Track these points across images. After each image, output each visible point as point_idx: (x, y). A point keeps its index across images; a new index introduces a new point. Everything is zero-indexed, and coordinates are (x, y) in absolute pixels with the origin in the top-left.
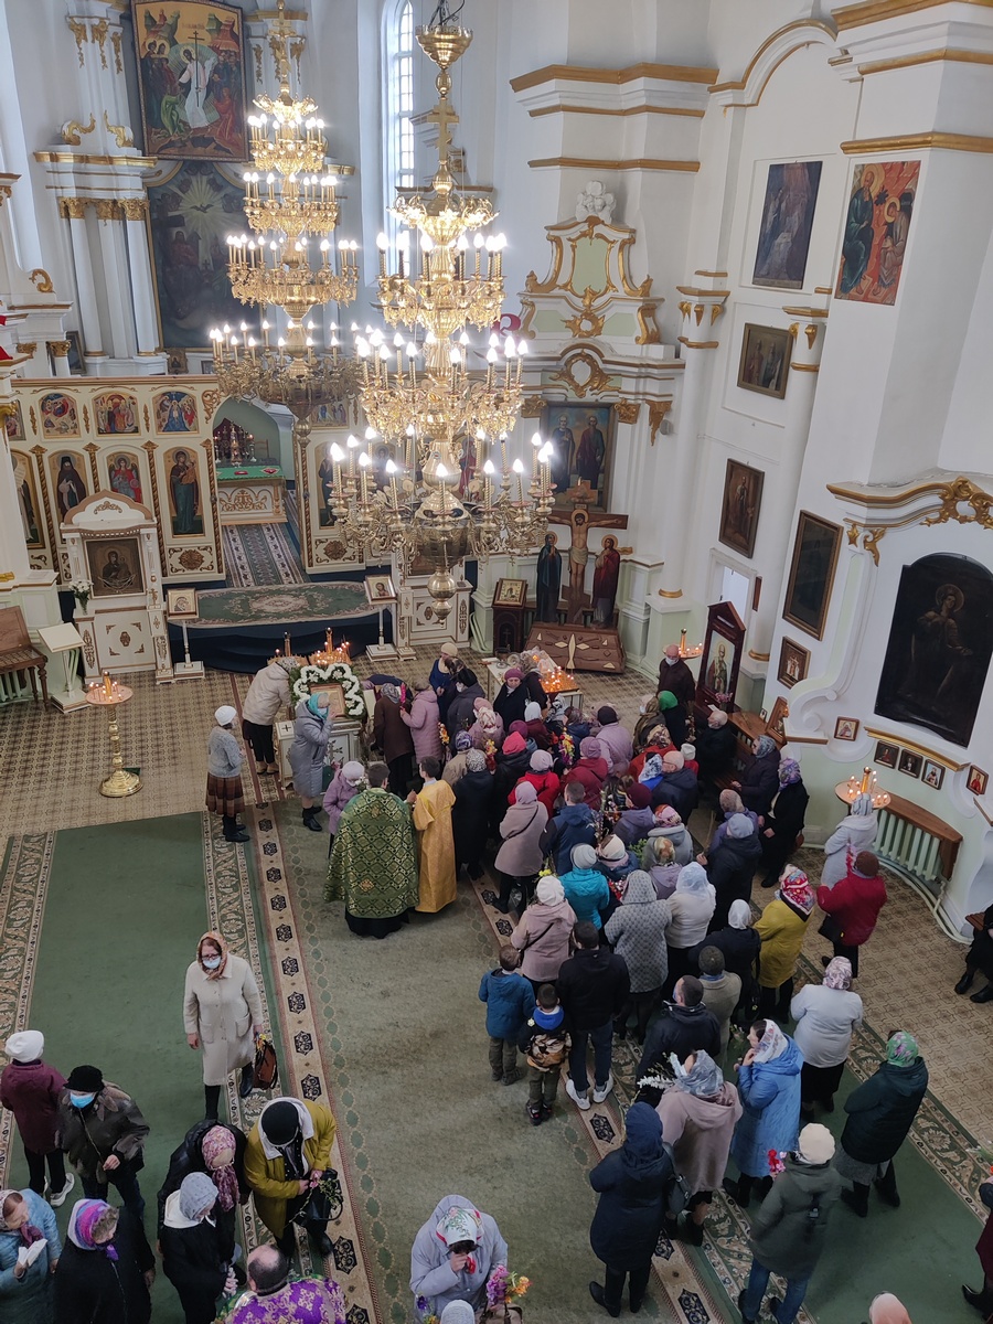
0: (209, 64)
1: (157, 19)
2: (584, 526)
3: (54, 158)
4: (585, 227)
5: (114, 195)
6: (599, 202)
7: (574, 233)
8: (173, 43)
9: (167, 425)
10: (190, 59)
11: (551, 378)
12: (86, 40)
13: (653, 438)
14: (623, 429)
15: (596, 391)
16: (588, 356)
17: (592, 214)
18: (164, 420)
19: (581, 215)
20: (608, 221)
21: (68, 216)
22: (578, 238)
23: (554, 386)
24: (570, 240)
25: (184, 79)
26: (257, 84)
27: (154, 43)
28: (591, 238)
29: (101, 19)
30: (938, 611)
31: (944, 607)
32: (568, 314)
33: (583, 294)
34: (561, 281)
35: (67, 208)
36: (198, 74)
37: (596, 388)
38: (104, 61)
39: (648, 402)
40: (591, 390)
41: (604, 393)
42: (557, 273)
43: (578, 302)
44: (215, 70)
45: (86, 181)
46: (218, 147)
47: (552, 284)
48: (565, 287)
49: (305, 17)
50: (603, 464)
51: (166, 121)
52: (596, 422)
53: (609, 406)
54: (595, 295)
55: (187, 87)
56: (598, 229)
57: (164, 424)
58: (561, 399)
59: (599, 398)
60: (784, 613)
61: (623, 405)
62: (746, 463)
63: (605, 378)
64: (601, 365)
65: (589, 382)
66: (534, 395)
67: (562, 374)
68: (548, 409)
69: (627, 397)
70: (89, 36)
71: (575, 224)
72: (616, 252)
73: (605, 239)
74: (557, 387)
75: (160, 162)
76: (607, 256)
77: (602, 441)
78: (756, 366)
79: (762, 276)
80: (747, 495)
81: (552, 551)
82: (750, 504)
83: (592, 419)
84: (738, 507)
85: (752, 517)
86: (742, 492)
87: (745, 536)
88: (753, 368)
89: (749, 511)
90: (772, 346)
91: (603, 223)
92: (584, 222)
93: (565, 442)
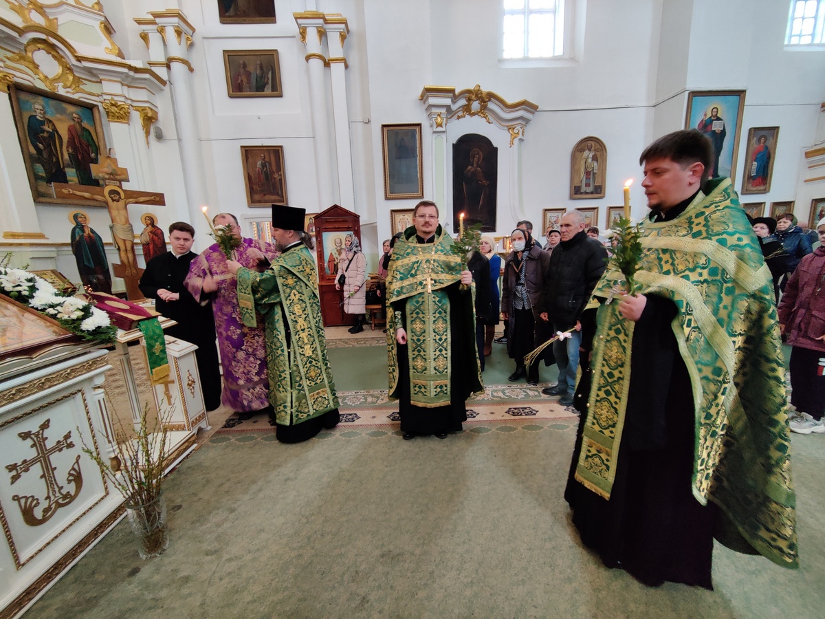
2: (121, 203)
11: (7, 58)
13: (148, 143)
14: (116, 129)
15: (68, 90)
23: (15, 69)
30: (472, 165)
39: (137, 108)
40: (64, 88)
41: (80, 95)
52: (80, 119)
53: (89, 107)
58: (28, 84)
59: (76, 96)
60: (386, 195)
61: (113, 105)
62: (261, 145)
63: (78, 81)
64: (74, 61)
65: (59, 78)
67: (21, 58)
68: (15, 90)
69: (115, 98)
74: (19, 71)
77: (92, 138)
78: (245, 80)
79: (229, 17)
80: (270, 165)
81: (87, 231)
82: (275, 171)
83: (74, 115)
84: (263, 177)
85: (281, 180)
86: (264, 165)
87: (277, 194)
88: (242, 81)
89: (276, 176)
90: (259, 62)
93: (48, 132)
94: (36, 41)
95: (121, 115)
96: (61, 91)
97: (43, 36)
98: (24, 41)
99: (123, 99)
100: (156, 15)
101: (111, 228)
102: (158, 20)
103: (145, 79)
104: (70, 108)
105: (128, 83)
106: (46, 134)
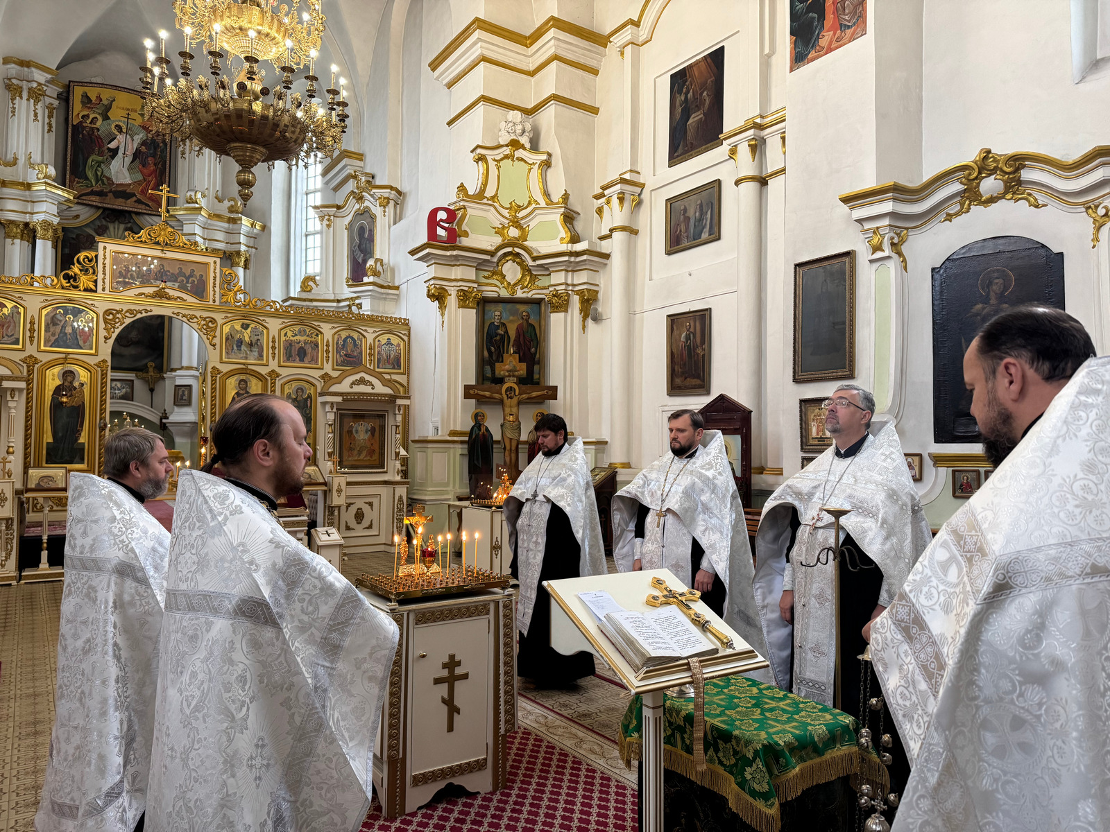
0: (138, 139)
1: (93, 99)
2: (516, 398)
4: (507, 151)
5: (27, 218)
6: (519, 128)
7: (499, 153)
8: (106, 118)
9: (56, 340)
10: (120, 131)
11: (484, 277)
12: (21, 97)
13: (584, 327)
14: (556, 319)
15: (526, 290)
16: (518, 255)
17: (513, 137)
19: (504, 139)
20: (528, 146)
22: (502, 159)
23: (487, 285)
24: (495, 160)
25: (113, 145)
26: (180, 160)
27: (88, 116)
28: (513, 160)
29: (40, 84)
30: (986, 300)
31: (992, 294)
32: (497, 221)
33: (508, 206)
34: (489, 193)
36: (127, 145)
37: (527, 287)
38: (36, 115)
39: (577, 293)
40: (522, 288)
41: (534, 292)
42: (485, 185)
43: (506, 213)
44: (144, 143)
46: (139, 201)
47: (480, 196)
48: (493, 198)
50: (537, 356)
51: (90, 174)
52: (528, 316)
53: (538, 302)
54: (520, 208)
55: (114, 152)
56: (520, 153)
58: (495, 295)
59: (529, 295)
60: (794, 376)
61: (554, 296)
62: (688, 310)
63: (534, 278)
64: (530, 263)
65: (519, 281)
66: (470, 287)
67: (494, 273)
68: (483, 304)
69: (557, 288)
70: (25, 95)
71: (499, 147)
72: (535, 172)
73: (526, 162)
74: (491, 285)
75: (79, 207)
76: (528, 176)
77: (536, 334)
78: (683, 229)
79: (678, 156)
80: (694, 337)
81: (483, 429)
82: (699, 344)
83: (524, 314)
84: (685, 353)
85: (704, 355)
86: (688, 338)
87: (698, 377)
88: (681, 231)
89: (699, 351)
90: (699, 202)
91: (523, 147)
92: (507, 146)
93: (500, 335)
94: (505, 255)
95: (560, 304)
96: (520, 294)
97: (509, 249)
98: (495, 260)
99: (563, 287)
100: (604, 188)
101: (502, 426)
102: (606, 192)
103: (585, 260)
104: (522, 308)
105: (573, 269)
106: (498, 338)
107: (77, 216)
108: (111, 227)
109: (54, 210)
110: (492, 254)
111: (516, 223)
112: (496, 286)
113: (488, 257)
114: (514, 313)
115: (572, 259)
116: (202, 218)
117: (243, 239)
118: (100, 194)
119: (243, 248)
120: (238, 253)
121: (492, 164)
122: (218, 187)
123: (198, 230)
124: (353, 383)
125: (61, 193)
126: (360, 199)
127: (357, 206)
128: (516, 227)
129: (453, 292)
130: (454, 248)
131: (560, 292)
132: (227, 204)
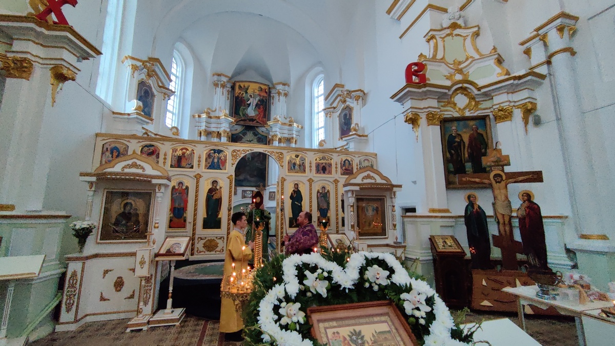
0: (258, 99)
1: (242, 86)
2: (503, 183)
3: (199, 116)
4: (448, 31)
5: (218, 130)
6: (457, 15)
7: (443, 33)
8: (246, 93)
9: (210, 166)
10: (251, 97)
11: (443, 106)
13: (526, 130)
14: (502, 127)
15: (472, 111)
16: (466, 89)
17: (453, 21)
18: (209, 163)
19: (447, 24)
20: (463, 25)
21: (200, 136)
22: (445, 37)
23: (445, 110)
24: (441, 38)
25: (248, 102)
26: (272, 106)
27: (240, 93)
28: (453, 36)
29: (224, 82)
32: (446, 71)
33: (453, 62)
34: (439, 56)
35: (201, 133)
36: (253, 102)
38: (223, 93)
39: (518, 106)
40: (469, 111)
41: (479, 112)
42: (435, 54)
44: (259, 101)
45: (208, 125)
46: (257, 122)
47: (434, 58)
48: (443, 58)
49: (289, 86)
51: (241, 114)
52: (477, 128)
53: (484, 118)
54: (460, 63)
55: (249, 105)
56: (457, 31)
57: (208, 165)
58: (451, 116)
61: (500, 111)
63: (477, 103)
64: (476, 92)
65: (467, 106)
66: (435, 112)
67: (449, 103)
68: (445, 123)
69: (502, 105)
70: (219, 86)
71: (443, 29)
72: (469, 40)
73: (461, 36)
74: (447, 111)
75: (237, 126)
76: (464, 44)
77: (484, 140)
81: (476, 207)
83: (474, 127)
91: (460, 27)
92: (448, 28)
93: (457, 142)
94: (457, 90)
95: (505, 115)
96: (468, 114)
97: (460, 85)
98: (450, 93)
100: (539, 29)
101: (494, 204)
103: (528, 81)
104: (472, 123)
105: (513, 90)
106: (456, 144)
107: (237, 130)
108: (248, 132)
109: (228, 126)
110: (448, 88)
111: (460, 71)
112: (451, 111)
113: (447, 91)
114: (466, 126)
115: (516, 82)
116: (279, 125)
117: (294, 132)
118: (244, 120)
119: (294, 136)
120: (293, 138)
121: (439, 40)
122: (285, 114)
123: (278, 130)
124: (363, 178)
125: (231, 119)
126: (345, 101)
127: (343, 106)
128: (460, 74)
129: (423, 116)
130: (425, 86)
131: (505, 108)
132: (288, 119)
